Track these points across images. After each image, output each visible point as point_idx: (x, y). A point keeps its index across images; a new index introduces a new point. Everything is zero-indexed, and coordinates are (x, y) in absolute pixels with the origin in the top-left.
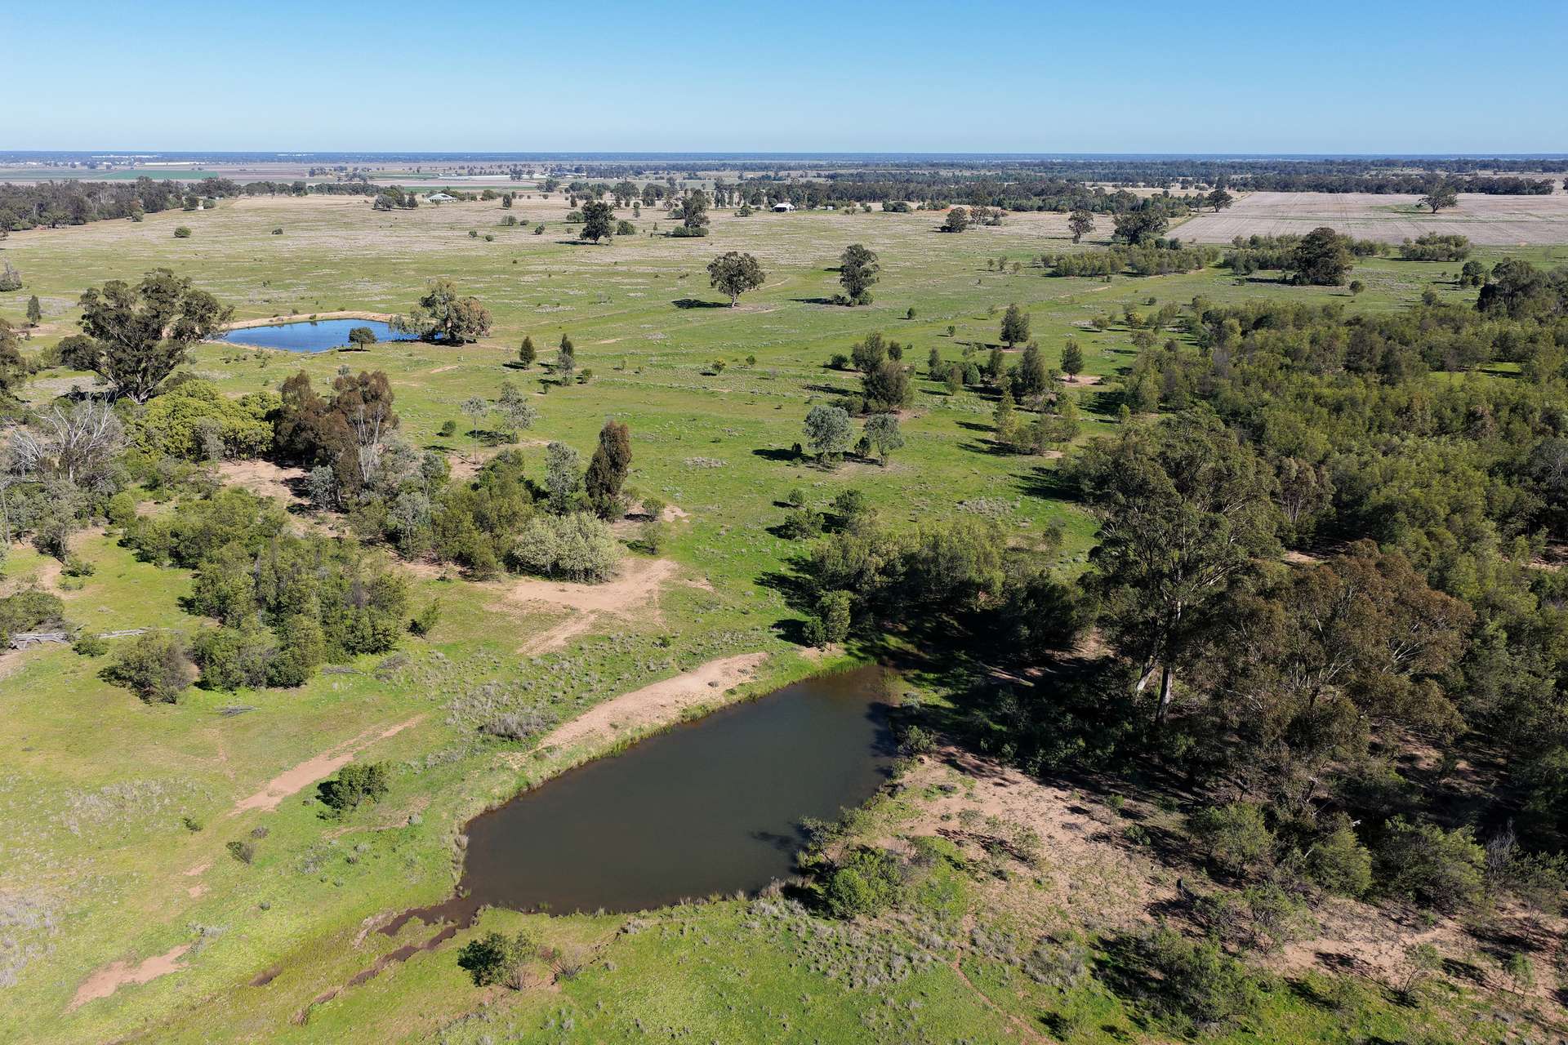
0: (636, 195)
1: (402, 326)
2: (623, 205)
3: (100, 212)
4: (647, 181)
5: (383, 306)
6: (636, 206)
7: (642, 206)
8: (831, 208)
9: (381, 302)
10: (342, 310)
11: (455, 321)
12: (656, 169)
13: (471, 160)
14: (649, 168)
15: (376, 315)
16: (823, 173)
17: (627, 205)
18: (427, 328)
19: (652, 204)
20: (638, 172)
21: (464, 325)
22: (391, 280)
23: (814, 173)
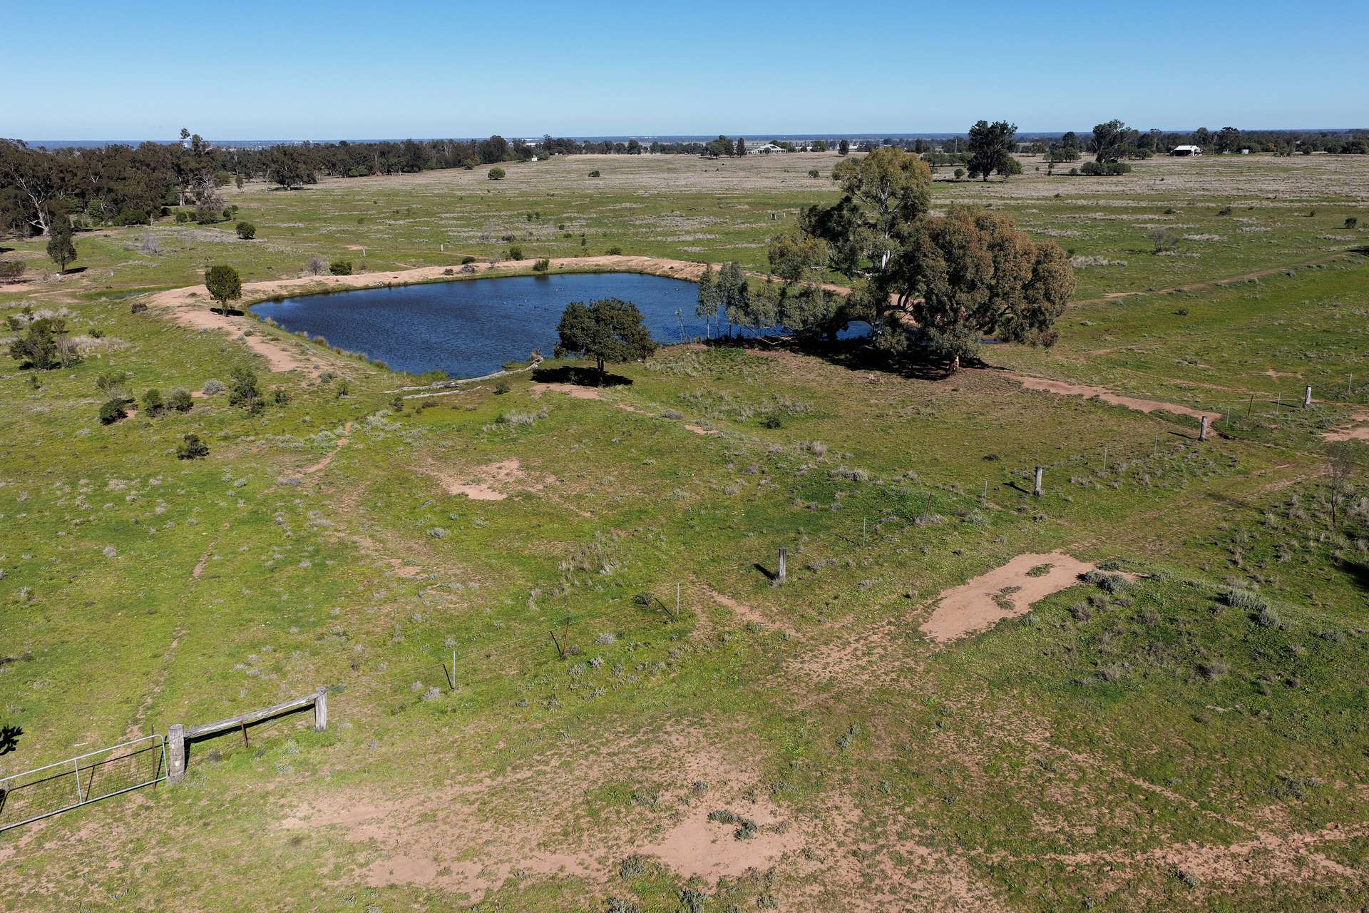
1: (737, 295)
3: (439, 162)
5: (697, 249)
8: (1246, 151)
9: (693, 244)
10: (615, 252)
11: (942, 286)
15: (677, 264)
18: (820, 307)
21: (966, 301)
22: (715, 215)
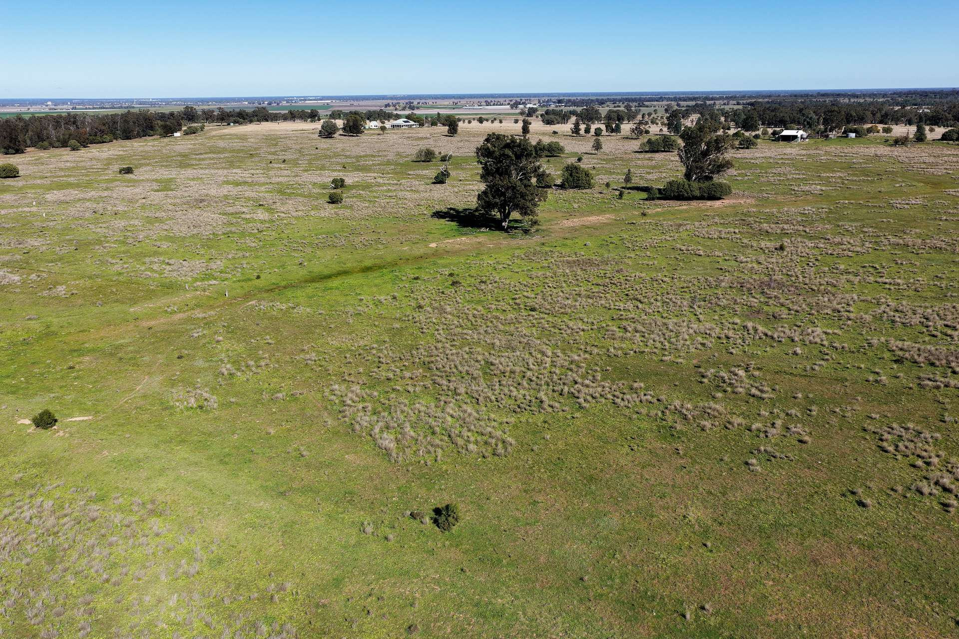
0: (599, 119)
2: (582, 132)
4: (608, 109)
6: (598, 132)
7: (604, 133)
8: (853, 135)
12: (614, 101)
13: (496, 97)
14: (609, 100)
16: (741, 102)
17: (587, 131)
19: (617, 130)
20: (602, 103)
23: (735, 102)
